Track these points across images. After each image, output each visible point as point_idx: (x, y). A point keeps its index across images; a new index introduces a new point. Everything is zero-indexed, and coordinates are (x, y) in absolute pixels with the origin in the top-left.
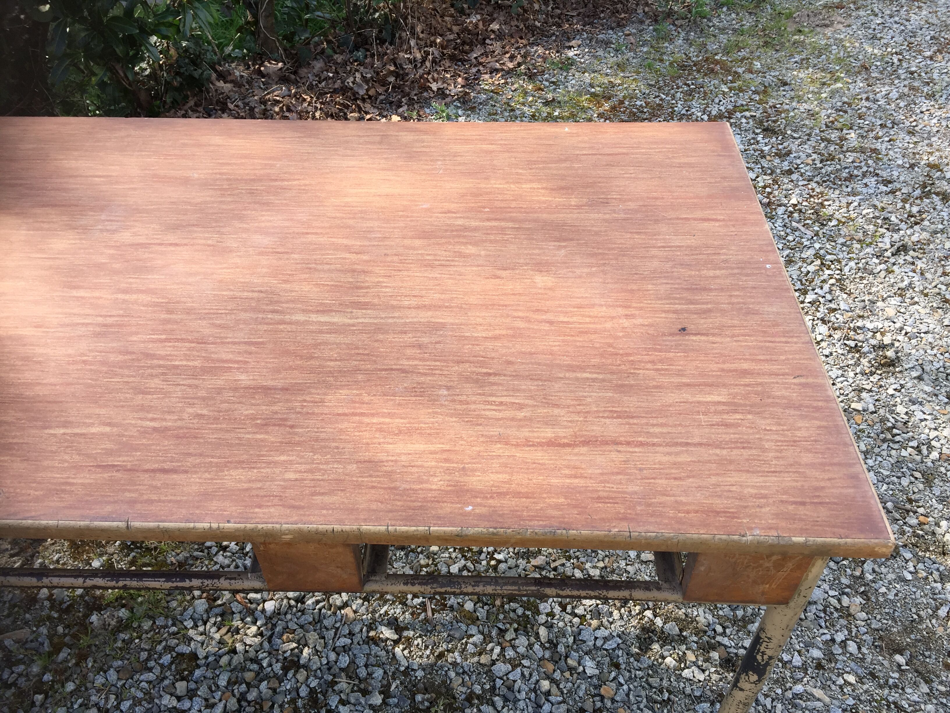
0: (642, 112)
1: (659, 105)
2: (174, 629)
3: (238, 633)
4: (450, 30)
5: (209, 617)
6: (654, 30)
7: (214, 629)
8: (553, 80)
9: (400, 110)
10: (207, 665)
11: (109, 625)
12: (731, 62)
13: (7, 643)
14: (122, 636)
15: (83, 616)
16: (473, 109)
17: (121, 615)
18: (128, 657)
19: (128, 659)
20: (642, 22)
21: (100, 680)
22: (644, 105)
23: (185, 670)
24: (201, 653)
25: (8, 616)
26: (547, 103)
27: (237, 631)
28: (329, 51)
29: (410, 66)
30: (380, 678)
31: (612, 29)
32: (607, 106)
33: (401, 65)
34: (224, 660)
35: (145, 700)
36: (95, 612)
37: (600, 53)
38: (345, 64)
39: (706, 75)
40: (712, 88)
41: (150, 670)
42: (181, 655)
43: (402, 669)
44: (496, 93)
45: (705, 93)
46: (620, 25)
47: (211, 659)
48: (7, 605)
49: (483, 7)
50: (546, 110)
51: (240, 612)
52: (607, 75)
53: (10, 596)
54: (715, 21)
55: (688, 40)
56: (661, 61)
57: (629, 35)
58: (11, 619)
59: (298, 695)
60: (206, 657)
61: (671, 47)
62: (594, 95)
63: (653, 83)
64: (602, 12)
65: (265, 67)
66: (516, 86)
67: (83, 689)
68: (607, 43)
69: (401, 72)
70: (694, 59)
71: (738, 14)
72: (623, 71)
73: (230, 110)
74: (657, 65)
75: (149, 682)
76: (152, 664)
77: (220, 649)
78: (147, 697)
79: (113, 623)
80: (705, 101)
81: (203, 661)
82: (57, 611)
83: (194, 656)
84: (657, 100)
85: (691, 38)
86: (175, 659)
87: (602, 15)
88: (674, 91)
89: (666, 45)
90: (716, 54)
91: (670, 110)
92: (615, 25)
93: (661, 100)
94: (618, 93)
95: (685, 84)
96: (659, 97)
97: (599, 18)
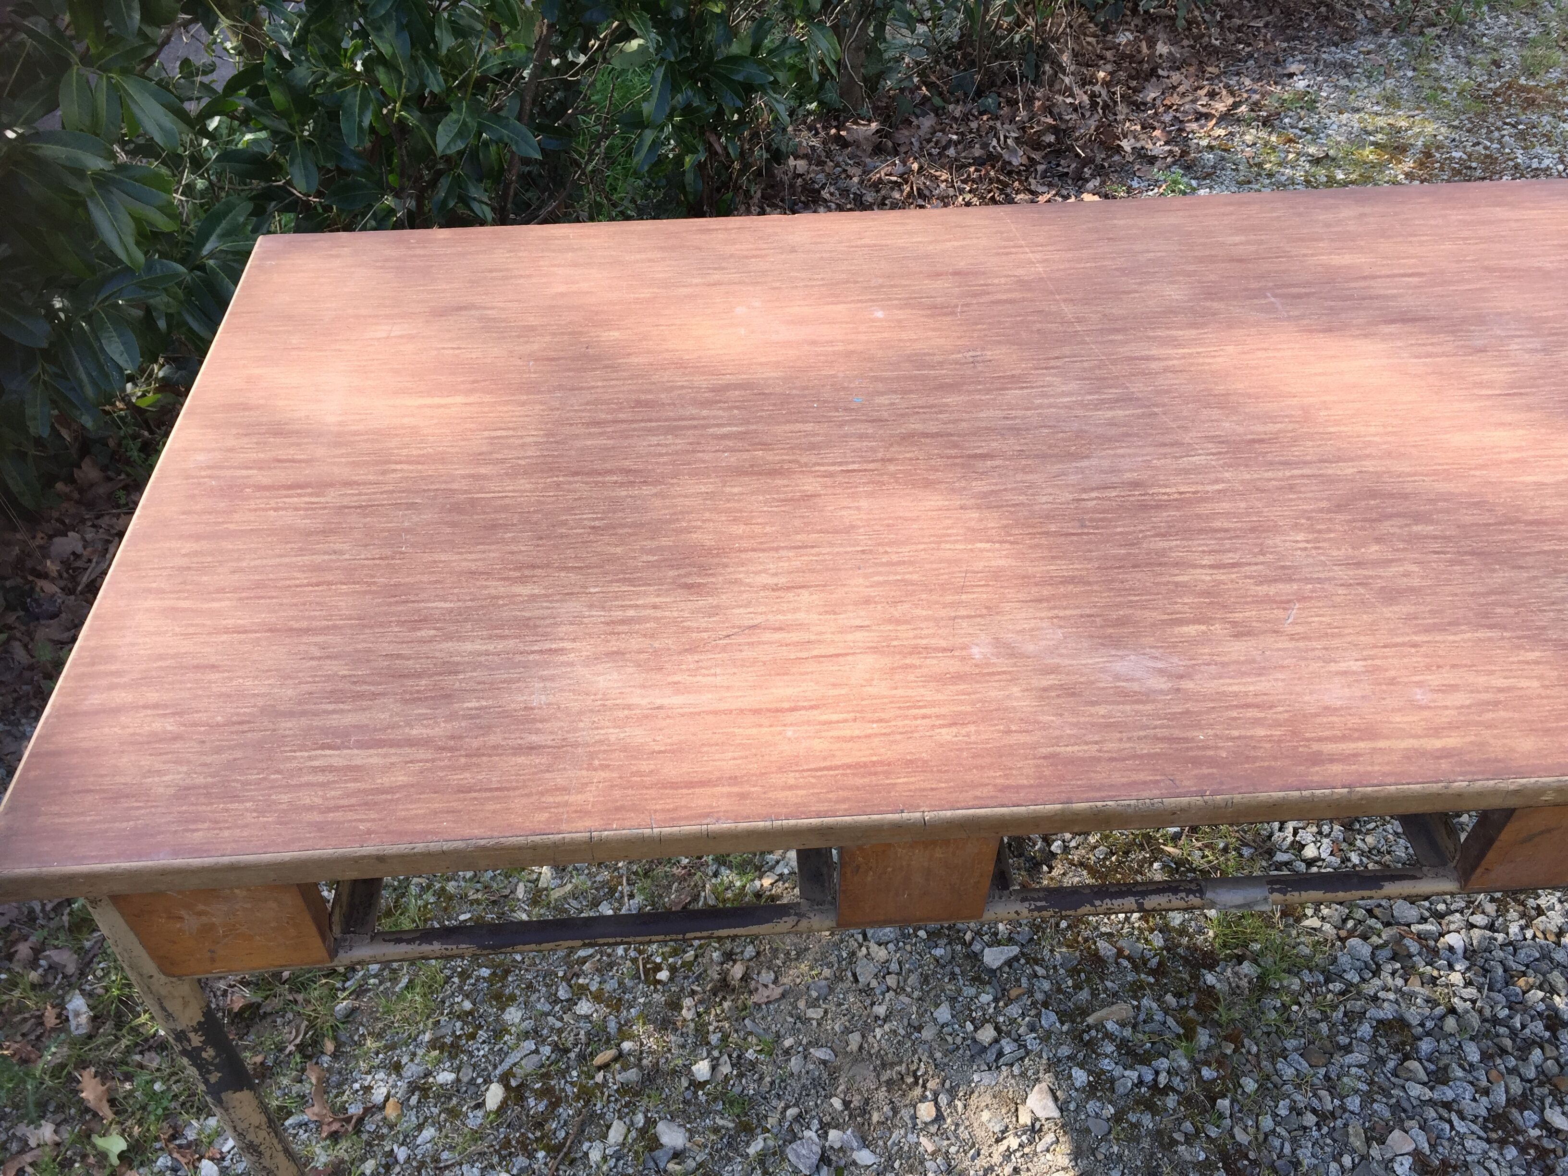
0: (1470, 168)
1: (1486, 156)
2: (1337, 986)
3: (1435, 985)
4: (1102, 57)
5: (1378, 966)
6: (1404, 44)
7: (1399, 982)
8: (1301, 124)
9: (1090, 185)
10: (1428, 1034)
11: (1238, 987)
12: (1546, 88)
13: (1111, 1026)
14: (1268, 1003)
15: (1191, 977)
16: (1208, 176)
17: (1246, 971)
18: (1300, 1032)
19: (1303, 1036)
20: (1377, 33)
21: (1286, 1072)
22: (1465, 157)
23: (1402, 1044)
24: (1413, 1016)
25: (1078, 987)
26: (1316, 161)
27: (1434, 979)
28: (937, 101)
29: (1074, 116)
31: (1336, 45)
32: (1408, 164)
33: (1060, 114)
34: (1451, 1023)
35: (1377, 1093)
36: (1203, 970)
37: (1344, 82)
38: (966, 118)
39: (1524, 108)
40: (1549, 127)
41: (1347, 1049)
42: (1380, 1022)
44: (1224, 150)
45: (1544, 135)
46: (1346, 38)
47: (1429, 1024)
48: (1062, 971)
49: (1129, 19)
50: (1321, 173)
51: (1420, 954)
52: (1378, 114)
53: (1058, 957)
54: (1481, 27)
55: (1458, 57)
56: (1445, 90)
57: (1369, 53)
58: (1087, 990)
60: (1422, 1025)
61: (1443, 68)
62: (1376, 144)
63: (1456, 123)
64: (1301, 19)
65: (848, 130)
66: (1248, 138)
67: (1270, 1085)
68: (1345, 68)
69: (1063, 127)
70: (1491, 86)
71: (1508, 15)
72: (1399, 108)
73: (825, 201)
74: (1444, 98)
75: (1361, 1066)
76: (1343, 1040)
77: (1432, 1009)
78: (1375, 1088)
79: (1244, 983)
80: (1555, 149)
81: (1420, 1029)
82: (1148, 974)
83: (1401, 1023)
84: (1480, 148)
85: (1463, 53)
86: (1376, 1029)
87: (1306, 25)
88: (1496, 134)
89: (1434, 65)
90: (1518, 77)
91: (1511, 163)
92: (1336, 38)
93: (1486, 148)
94: (1412, 141)
95: (1505, 123)
96: (1478, 144)
97: (1303, 29)
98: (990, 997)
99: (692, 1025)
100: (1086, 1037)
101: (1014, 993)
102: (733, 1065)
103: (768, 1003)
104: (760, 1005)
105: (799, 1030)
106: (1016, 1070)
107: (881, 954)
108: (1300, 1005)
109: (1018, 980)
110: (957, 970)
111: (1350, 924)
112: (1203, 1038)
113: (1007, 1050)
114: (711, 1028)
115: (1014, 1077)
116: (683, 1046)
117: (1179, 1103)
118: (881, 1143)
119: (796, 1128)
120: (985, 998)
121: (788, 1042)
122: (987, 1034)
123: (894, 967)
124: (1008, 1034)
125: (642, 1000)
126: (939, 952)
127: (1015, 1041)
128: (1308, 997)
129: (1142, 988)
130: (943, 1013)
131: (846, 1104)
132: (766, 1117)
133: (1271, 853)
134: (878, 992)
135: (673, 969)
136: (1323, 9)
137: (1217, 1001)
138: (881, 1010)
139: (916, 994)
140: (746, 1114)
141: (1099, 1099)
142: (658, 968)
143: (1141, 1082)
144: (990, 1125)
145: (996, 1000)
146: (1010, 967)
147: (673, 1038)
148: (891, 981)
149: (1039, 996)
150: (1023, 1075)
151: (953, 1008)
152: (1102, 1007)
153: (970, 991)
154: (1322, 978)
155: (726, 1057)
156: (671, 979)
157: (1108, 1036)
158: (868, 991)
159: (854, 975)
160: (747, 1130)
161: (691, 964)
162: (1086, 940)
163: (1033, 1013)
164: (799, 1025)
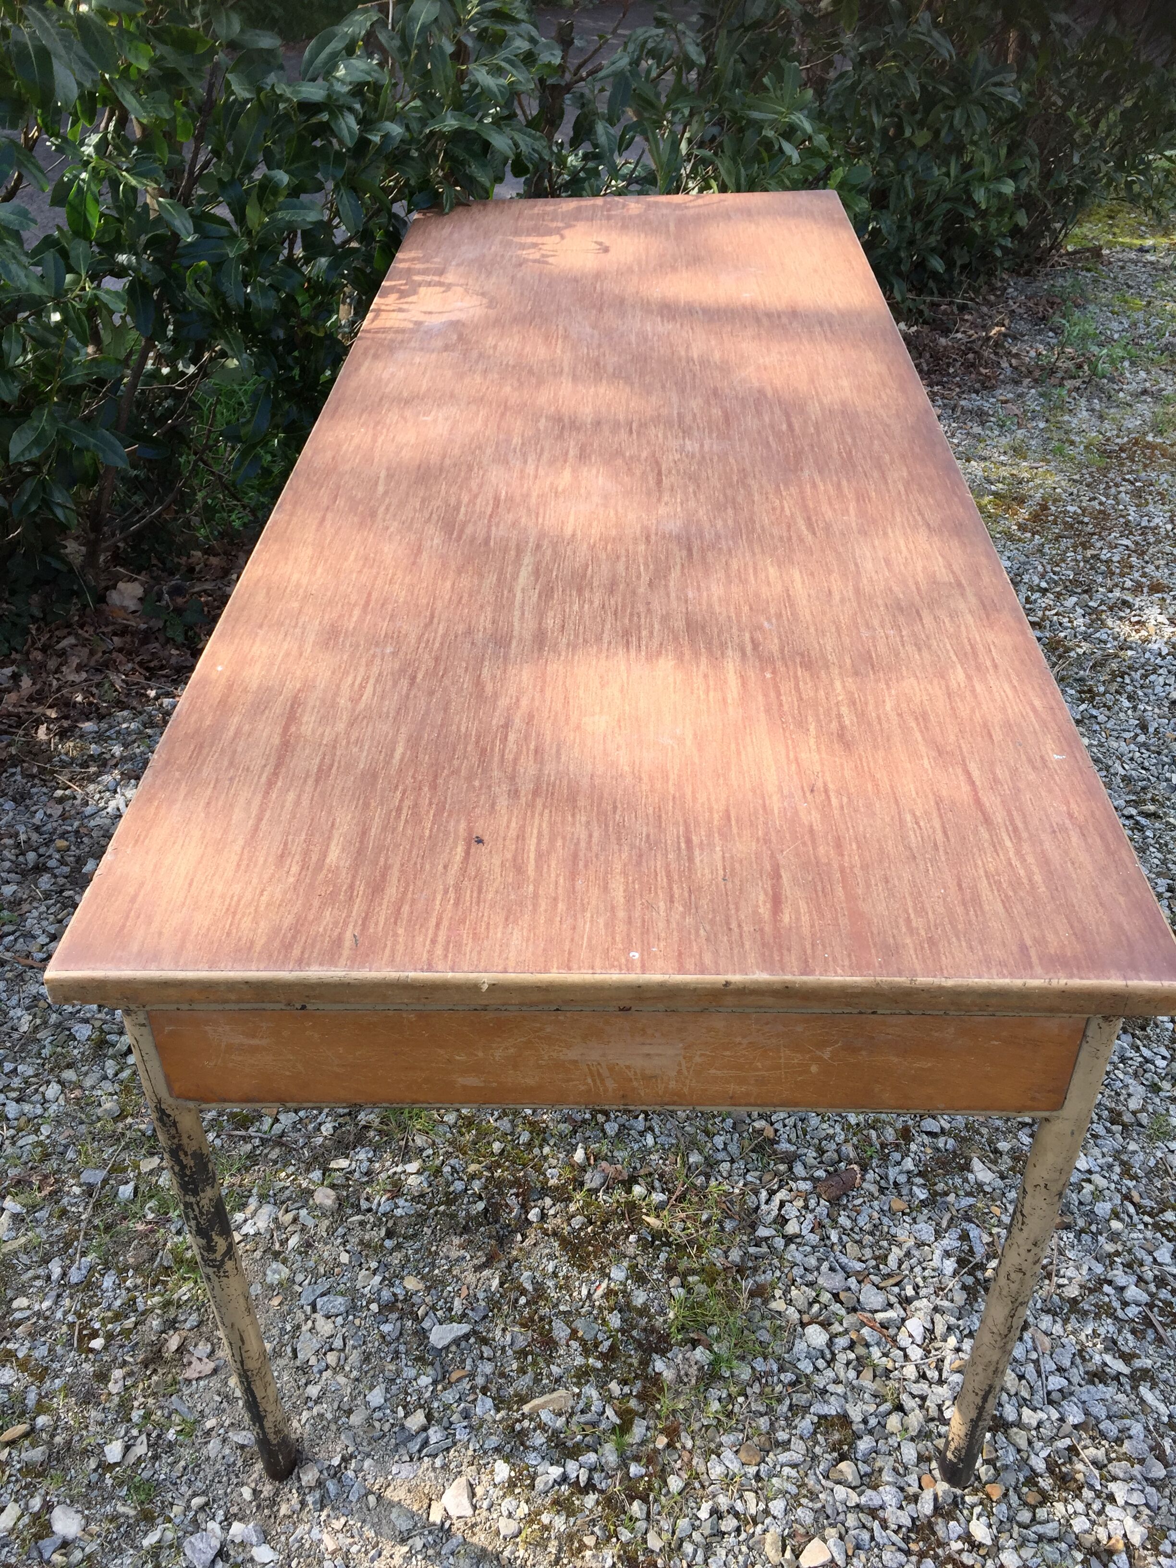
0: (1082, 522)
1: (1100, 512)
2: (787, 1377)
3: (888, 1378)
5: (834, 1355)
6: (1041, 395)
7: (852, 1374)
10: (871, 1432)
11: (687, 1375)
12: (1171, 445)
13: (545, 1416)
14: (714, 1393)
15: (641, 1363)
17: (698, 1357)
18: (740, 1427)
19: (742, 1431)
20: (1017, 383)
21: (717, 1471)
22: (1079, 511)
23: (841, 1442)
24: (855, 1413)
25: (522, 1371)
27: (887, 1372)
30: (1142, 1437)
31: (977, 392)
32: (1024, 513)
34: (894, 1421)
35: (805, 1496)
36: (654, 1356)
37: (977, 430)
39: (1145, 466)
40: (1165, 486)
41: (785, 1446)
42: (822, 1417)
43: (1165, 1419)
45: (1159, 493)
46: (986, 386)
47: (873, 1422)
48: (510, 1352)
52: (1003, 464)
53: (508, 1337)
54: (1119, 382)
55: (1093, 410)
56: (1072, 443)
57: (1006, 402)
58: (530, 1374)
59: (1032, 1470)
60: (865, 1421)
61: (1075, 421)
62: (996, 494)
63: (1077, 477)
64: (948, 365)
67: (697, 1485)
68: (981, 416)
70: (1118, 441)
71: (1148, 372)
72: (1025, 459)
74: (1070, 451)
75: (794, 1466)
76: (782, 1436)
77: (878, 1406)
78: (804, 1492)
79: (693, 1371)
80: (1167, 508)
81: (862, 1426)
82: (598, 1358)
83: (844, 1420)
84: (1095, 503)
85: (1098, 407)
86: (817, 1425)
87: (951, 370)
88: (1113, 491)
89: (1066, 418)
90: (1145, 434)
91: (1122, 520)
92: (977, 386)
93: (1101, 504)
94: (1032, 492)
95: (1124, 480)
96: (1095, 499)
97: (949, 374)
98: (430, 1380)
99: (116, 1399)
100: (518, 1427)
101: (454, 1376)
102: (149, 1446)
103: (198, 1379)
104: (190, 1381)
105: (224, 1410)
106: (438, 1462)
107: (325, 1327)
108: (747, 1397)
109: (463, 1361)
110: (402, 1348)
111: (816, 1307)
112: (638, 1430)
113: (433, 1440)
114: (136, 1404)
115: (434, 1469)
116: (102, 1424)
117: (598, 1503)
118: (283, 1538)
119: (201, 1517)
120: (424, 1381)
121: (210, 1423)
122: (417, 1420)
123: (338, 1343)
124: (439, 1422)
125: (69, 1370)
126: (386, 1328)
127: (446, 1429)
128: (757, 1388)
129: (586, 1373)
130: (376, 1397)
131: (256, 1493)
132: (172, 1504)
133: (753, 1227)
134: (315, 1369)
135: (110, 1337)
136: (971, 356)
137: (661, 1390)
138: (313, 1391)
139: (355, 1373)
140: (151, 1501)
141: (517, 1497)
142: (94, 1335)
143: (564, 1478)
144: (397, 1523)
145: (435, 1383)
146: (458, 1346)
147: (93, 1413)
148: (331, 1358)
149: (480, 1381)
150: (445, 1467)
151: (387, 1390)
152: (542, 1393)
153: (411, 1372)
154: (775, 1367)
155: (144, 1437)
156: (106, 1348)
157: (542, 1427)
158: (304, 1369)
159: (294, 1351)
160: (148, 1518)
161: (129, 1331)
162: (542, 1319)
163: (471, 1398)
164: (225, 1404)
